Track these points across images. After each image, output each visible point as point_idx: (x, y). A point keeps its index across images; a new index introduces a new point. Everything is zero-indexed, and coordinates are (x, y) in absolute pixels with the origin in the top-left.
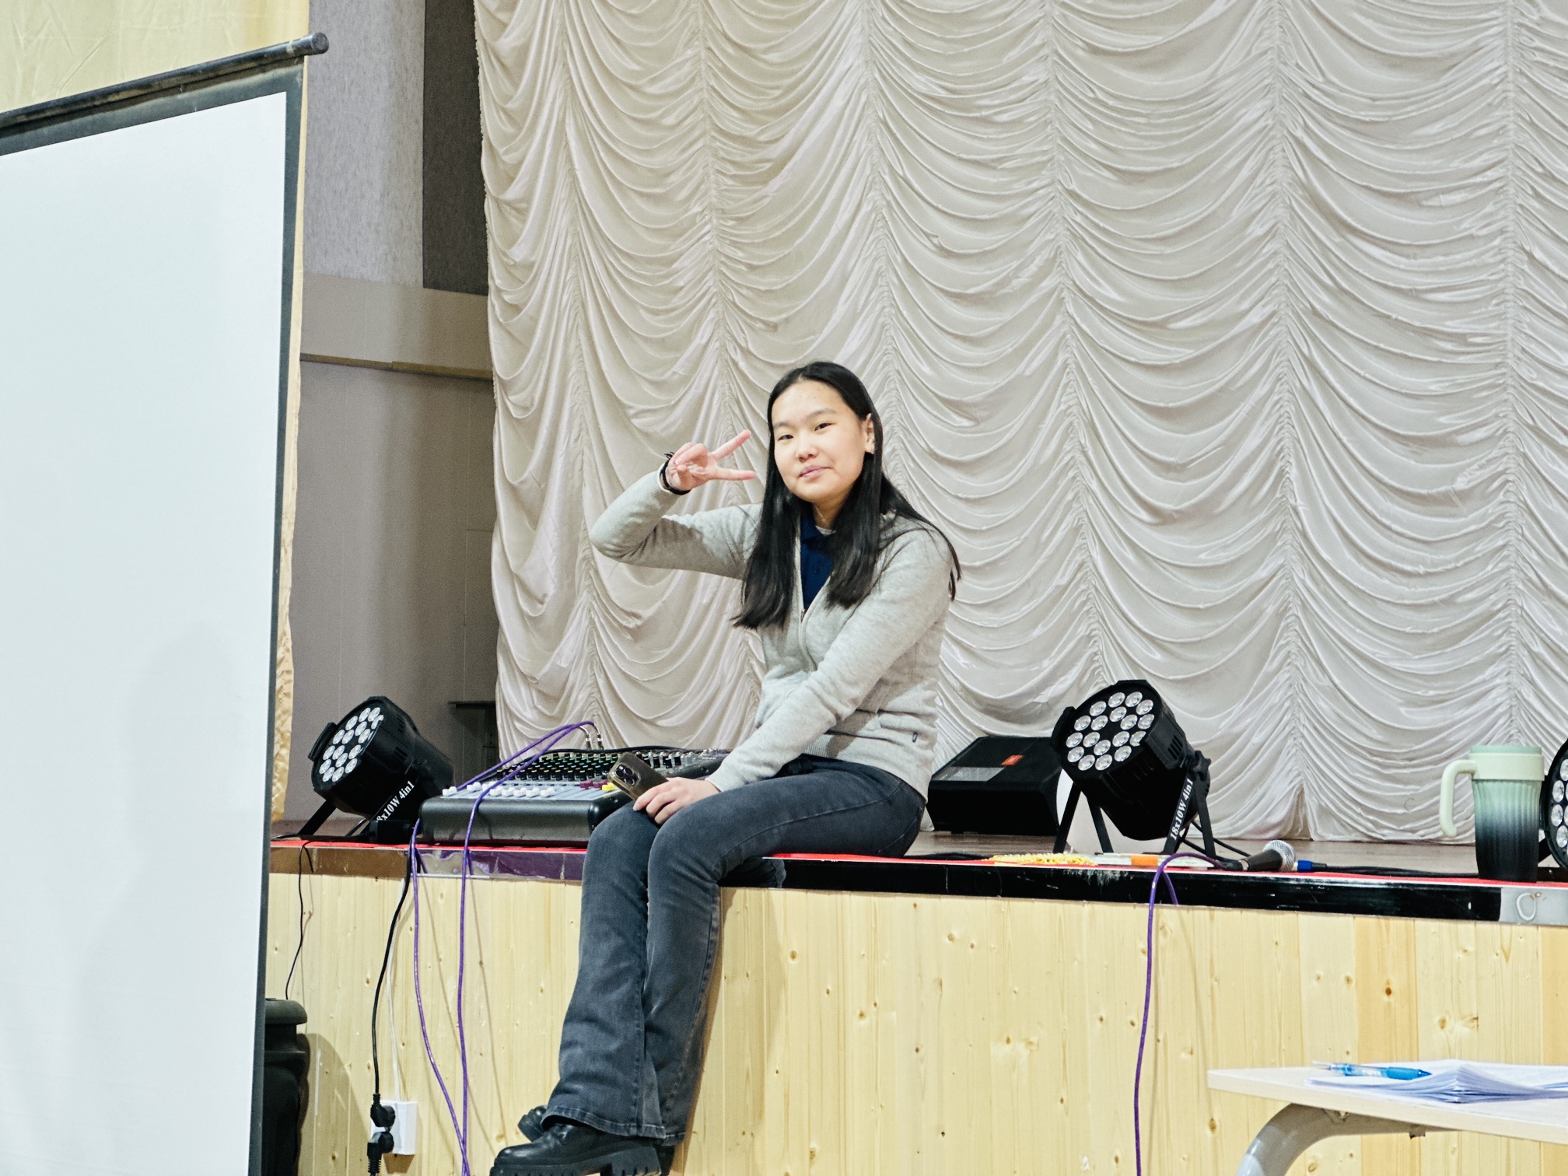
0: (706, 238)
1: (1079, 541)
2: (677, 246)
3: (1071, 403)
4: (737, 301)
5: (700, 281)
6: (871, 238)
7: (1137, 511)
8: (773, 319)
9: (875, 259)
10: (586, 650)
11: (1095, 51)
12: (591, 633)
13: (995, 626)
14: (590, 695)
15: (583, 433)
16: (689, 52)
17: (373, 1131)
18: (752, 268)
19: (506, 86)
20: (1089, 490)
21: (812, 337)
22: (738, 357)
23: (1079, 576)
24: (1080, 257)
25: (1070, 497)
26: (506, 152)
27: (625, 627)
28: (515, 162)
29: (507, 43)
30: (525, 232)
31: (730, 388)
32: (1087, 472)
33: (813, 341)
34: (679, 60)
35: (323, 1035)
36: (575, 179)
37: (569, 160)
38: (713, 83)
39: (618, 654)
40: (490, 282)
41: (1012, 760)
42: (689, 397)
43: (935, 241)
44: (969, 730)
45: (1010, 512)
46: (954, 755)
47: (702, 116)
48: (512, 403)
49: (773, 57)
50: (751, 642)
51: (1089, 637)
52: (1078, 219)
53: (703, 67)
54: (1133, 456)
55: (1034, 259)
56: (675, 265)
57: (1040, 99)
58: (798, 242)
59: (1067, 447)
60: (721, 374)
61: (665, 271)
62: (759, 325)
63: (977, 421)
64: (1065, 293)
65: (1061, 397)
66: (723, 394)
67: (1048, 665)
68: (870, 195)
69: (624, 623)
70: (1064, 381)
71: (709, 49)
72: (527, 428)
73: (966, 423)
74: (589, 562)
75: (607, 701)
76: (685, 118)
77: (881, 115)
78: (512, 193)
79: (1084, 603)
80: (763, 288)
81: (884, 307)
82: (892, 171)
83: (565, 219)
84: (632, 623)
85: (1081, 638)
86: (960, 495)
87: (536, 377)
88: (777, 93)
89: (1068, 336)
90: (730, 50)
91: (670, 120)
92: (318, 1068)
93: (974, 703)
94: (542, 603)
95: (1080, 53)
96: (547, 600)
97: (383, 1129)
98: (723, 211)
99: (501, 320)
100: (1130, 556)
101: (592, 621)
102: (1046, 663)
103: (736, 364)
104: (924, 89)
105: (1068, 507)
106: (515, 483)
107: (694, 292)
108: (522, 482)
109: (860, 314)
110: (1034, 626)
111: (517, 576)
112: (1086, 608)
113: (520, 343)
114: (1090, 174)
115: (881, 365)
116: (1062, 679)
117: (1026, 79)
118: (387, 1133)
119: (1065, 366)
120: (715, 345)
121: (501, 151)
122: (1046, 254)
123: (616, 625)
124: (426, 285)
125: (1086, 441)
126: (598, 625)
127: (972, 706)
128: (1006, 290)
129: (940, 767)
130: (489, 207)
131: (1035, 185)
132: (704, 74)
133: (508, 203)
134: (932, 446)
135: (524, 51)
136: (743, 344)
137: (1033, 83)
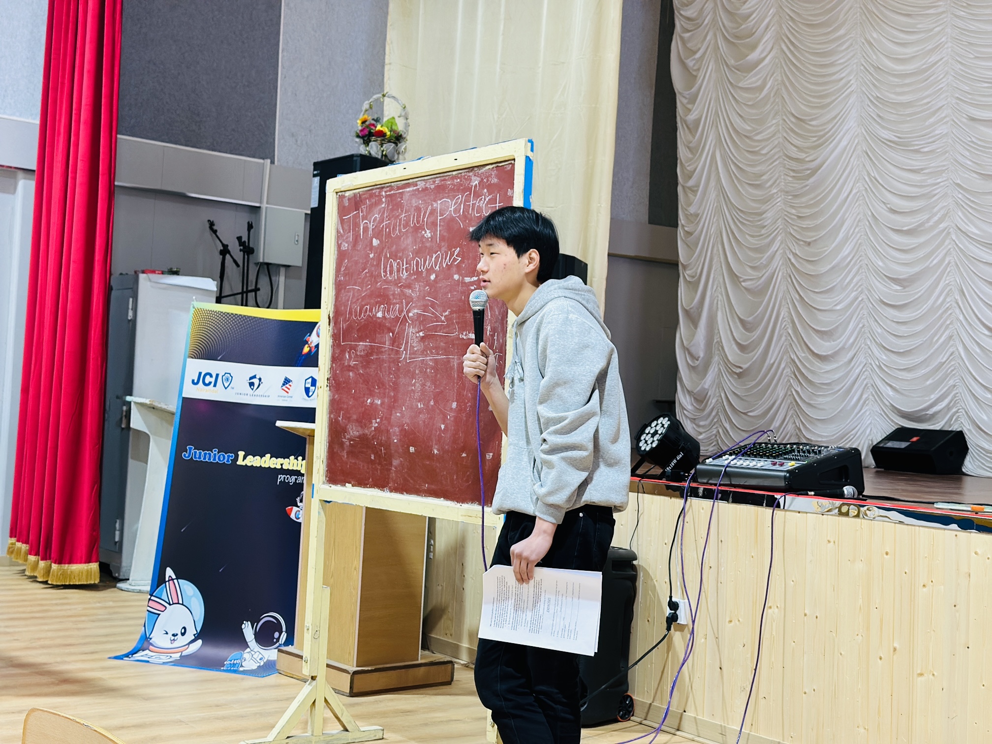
0: (778, 204)
1: (952, 342)
2: (764, 207)
3: (952, 280)
4: (792, 232)
5: (775, 222)
6: (856, 205)
7: (982, 329)
8: (809, 240)
9: (858, 214)
10: (716, 381)
11: (973, 119)
12: (719, 375)
13: (909, 379)
14: (717, 400)
15: (719, 288)
16: (774, 122)
17: (668, 611)
18: (799, 217)
19: (690, 137)
20: (958, 319)
21: (825, 249)
22: (791, 257)
23: (951, 358)
24: (960, 214)
25: (948, 322)
26: (688, 166)
27: (735, 373)
28: (692, 170)
29: (691, 117)
30: (696, 200)
31: (786, 270)
32: (958, 311)
33: (826, 250)
34: (769, 125)
35: (644, 566)
36: (719, 177)
37: (717, 168)
38: (785, 135)
39: (730, 383)
40: (679, 222)
41: (915, 439)
42: (767, 274)
43: (888, 206)
44: (893, 424)
45: (919, 328)
46: (886, 436)
47: (779, 149)
48: (688, 275)
49: (813, 123)
50: (791, 381)
51: (955, 386)
52: (960, 196)
53: (780, 127)
54: (982, 305)
55: (937, 214)
56: (764, 216)
57: (944, 141)
58: (822, 206)
59: (948, 300)
60: (783, 264)
61: (759, 218)
62: (802, 243)
63: (904, 287)
64: (952, 229)
65: (946, 277)
66: (783, 273)
67: (933, 397)
68: (857, 185)
69: (734, 370)
70: (948, 270)
71: (784, 120)
72: (693, 285)
73: (898, 288)
74: (719, 344)
75: (725, 403)
76: (771, 151)
77: (864, 149)
78: (691, 183)
79: (953, 370)
80: (804, 226)
81: (861, 235)
82: (869, 174)
83: (714, 195)
84: (738, 371)
85: (950, 387)
86: (895, 320)
87: (698, 263)
88: (815, 139)
89: (952, 250)
90: (793, 120)
91: (764, 152)
92: (641, 580)
93: (896, 412)
94: (697, 360)
95: (964, 120)
96: (700, 359)
97: (673, 612)
98: (787, 192)
99: (684, 238)
100: (978, 350)
101: (720, 369)
102: (932, 396)
103: (790, 260)
104: (887, 137)
105: (947, 327)
106: (688, 308)
107: (771, 228)
108: (690, 309)
109: (850, 238)
110: (927, 380)
111: (688, 350)
112: (953, 373)
113: (691, 248)
114: (966, 176)
115: (858, 261)
116: (940, 404)
117: (937, 132)
118: (675, 613)
119: (949, 263)
120: (780, 251)
121: (686, 165)
122: (942, 212)
123: (730, 371)
124: (650, 222)
125: (958, 297)
126: (722, 371)
127: (895, 413)
128: (922, 228)
129: (879, 441)
130: (680, 189)
131: (939, 181)
132: (781, 131)
133: (690, 188)
134: (882, 298)
135: (697, 122)
136: (794, 251)
137: (940, 134)
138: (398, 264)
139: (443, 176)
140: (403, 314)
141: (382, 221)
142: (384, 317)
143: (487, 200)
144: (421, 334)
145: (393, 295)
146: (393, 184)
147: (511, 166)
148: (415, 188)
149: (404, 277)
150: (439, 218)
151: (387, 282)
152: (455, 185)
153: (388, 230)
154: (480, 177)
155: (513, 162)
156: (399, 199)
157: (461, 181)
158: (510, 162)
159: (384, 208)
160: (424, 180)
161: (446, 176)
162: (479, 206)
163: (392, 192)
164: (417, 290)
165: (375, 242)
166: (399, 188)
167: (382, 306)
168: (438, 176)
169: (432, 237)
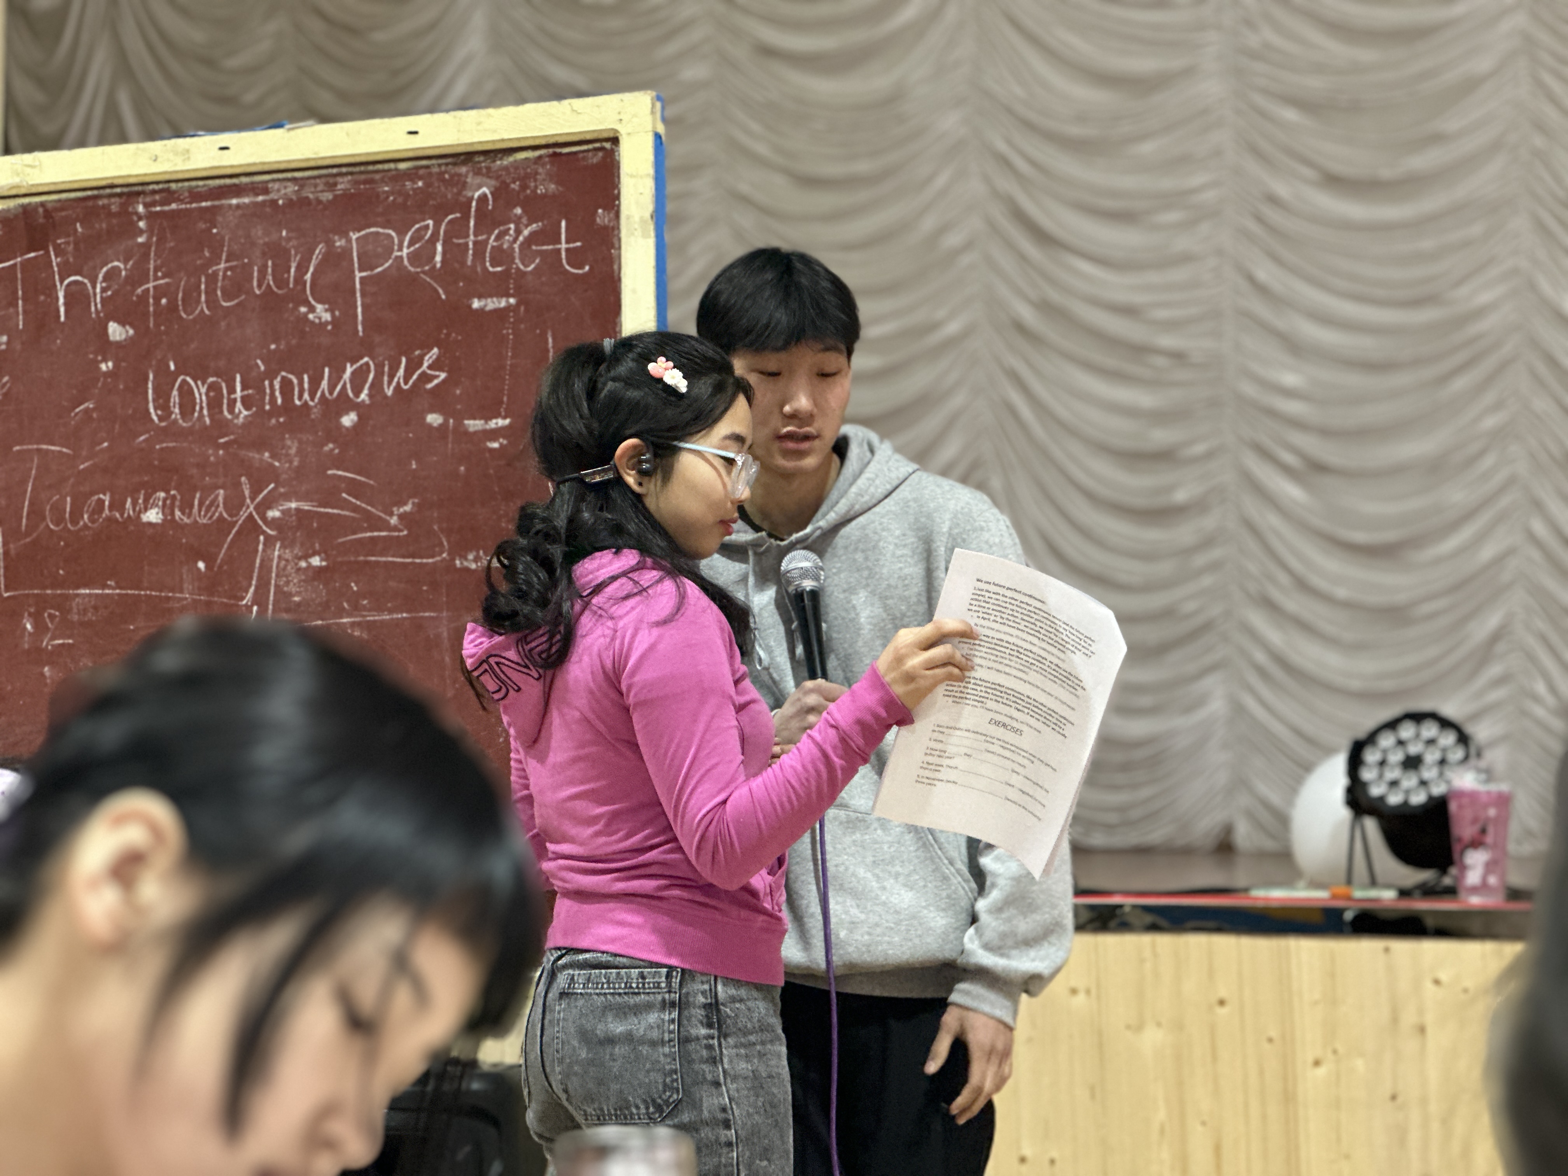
138: (211, 387)
139: (361, 173)
140: (243, 515)
141: (139, 276)
142: (169, 522)
143: (526, 232)
144: (316, 561)
145: (203, 465)
146: (173, 186)
147: (600, 154)
148: (260, 198)
149: (241, 420)
150: (358, 275)
151: (170, 431)
152: (407, 196)
153: (164, 301)
154: (497, 178)
155: (608, 145)
156: (202, 226)
157: (428, 185)
158: (597, 145)
159: (146, 246)
160: (294, 180)
161: (377, 172)
162: (497, 250)
163: (174, 206)
164: (293, 451)
165: (116, 331)
166: (196, 196)
167: (162, 495)
168: (344, 170)
169: (335, 322)
